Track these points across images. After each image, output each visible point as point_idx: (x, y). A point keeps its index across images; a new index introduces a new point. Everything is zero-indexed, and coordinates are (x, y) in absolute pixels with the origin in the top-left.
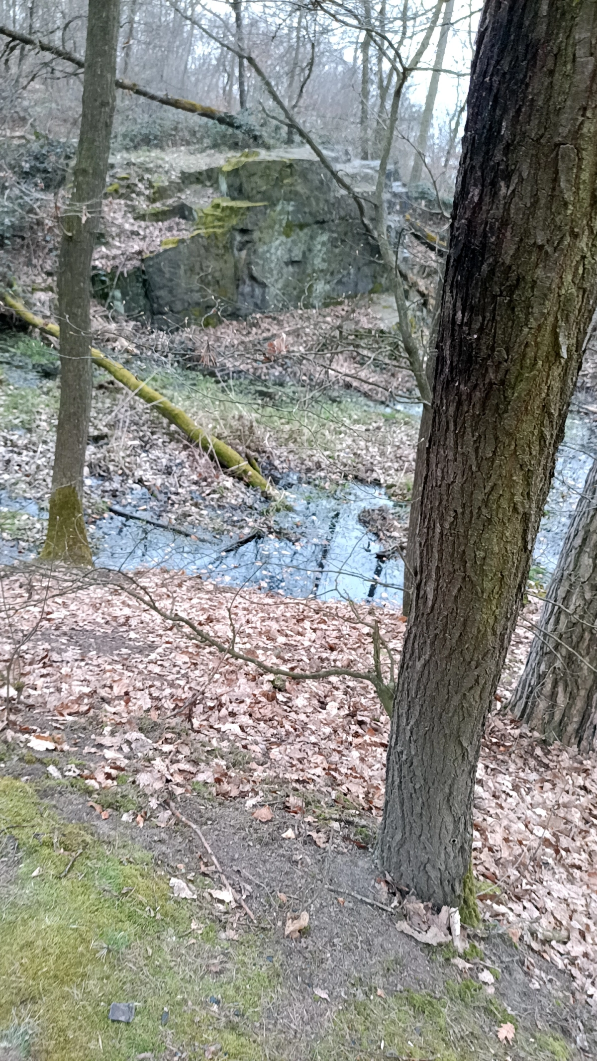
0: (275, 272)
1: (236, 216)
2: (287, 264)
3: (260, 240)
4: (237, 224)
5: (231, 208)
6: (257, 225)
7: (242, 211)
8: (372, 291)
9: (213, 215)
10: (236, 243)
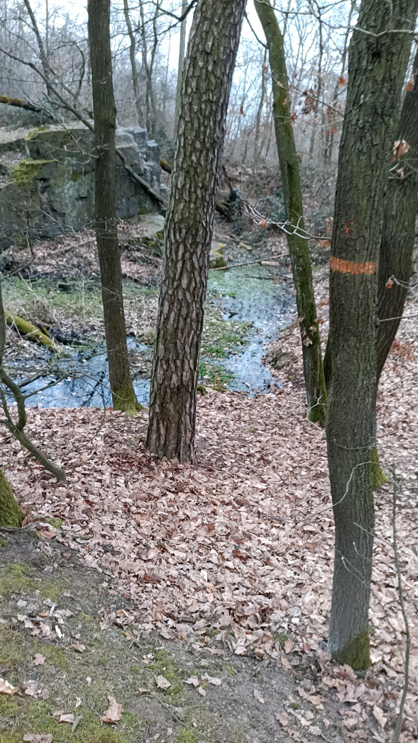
0: (69, 206)
1: (36, 170)
2: (77, 199)
3: (55, 184)
4: (38, 175)
5: (32, 165)
6: (52, 175)
7: (39, 167)
8: (140, 213)
9: (21, 171)
10: (39, 188)
